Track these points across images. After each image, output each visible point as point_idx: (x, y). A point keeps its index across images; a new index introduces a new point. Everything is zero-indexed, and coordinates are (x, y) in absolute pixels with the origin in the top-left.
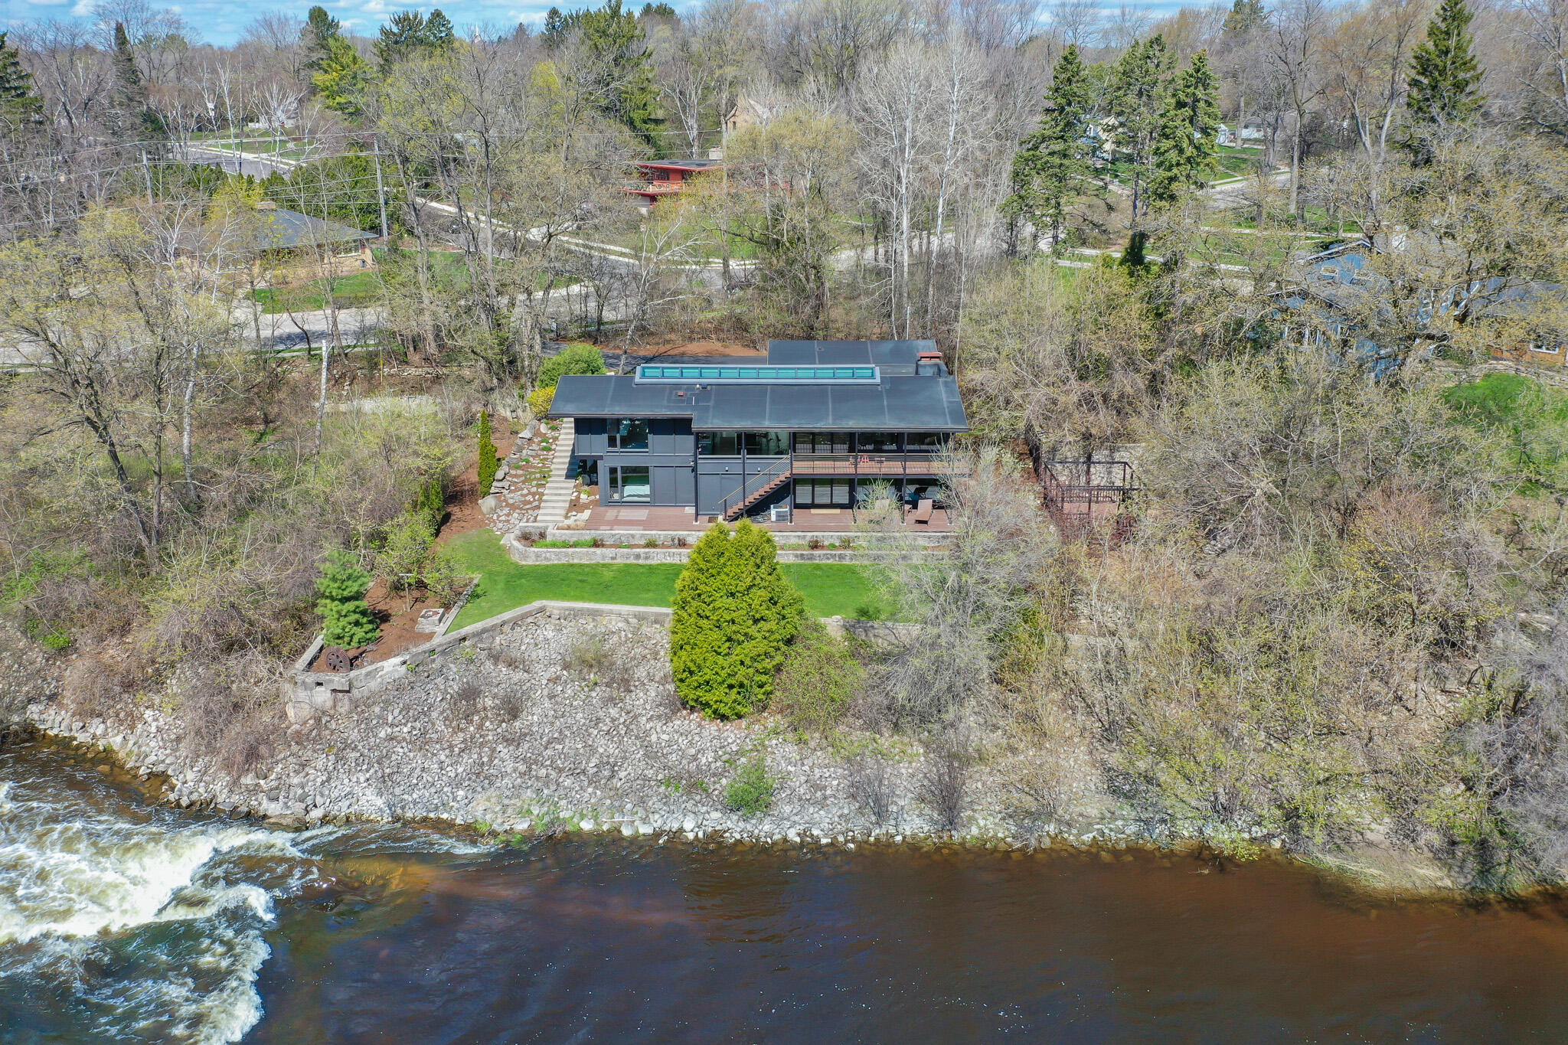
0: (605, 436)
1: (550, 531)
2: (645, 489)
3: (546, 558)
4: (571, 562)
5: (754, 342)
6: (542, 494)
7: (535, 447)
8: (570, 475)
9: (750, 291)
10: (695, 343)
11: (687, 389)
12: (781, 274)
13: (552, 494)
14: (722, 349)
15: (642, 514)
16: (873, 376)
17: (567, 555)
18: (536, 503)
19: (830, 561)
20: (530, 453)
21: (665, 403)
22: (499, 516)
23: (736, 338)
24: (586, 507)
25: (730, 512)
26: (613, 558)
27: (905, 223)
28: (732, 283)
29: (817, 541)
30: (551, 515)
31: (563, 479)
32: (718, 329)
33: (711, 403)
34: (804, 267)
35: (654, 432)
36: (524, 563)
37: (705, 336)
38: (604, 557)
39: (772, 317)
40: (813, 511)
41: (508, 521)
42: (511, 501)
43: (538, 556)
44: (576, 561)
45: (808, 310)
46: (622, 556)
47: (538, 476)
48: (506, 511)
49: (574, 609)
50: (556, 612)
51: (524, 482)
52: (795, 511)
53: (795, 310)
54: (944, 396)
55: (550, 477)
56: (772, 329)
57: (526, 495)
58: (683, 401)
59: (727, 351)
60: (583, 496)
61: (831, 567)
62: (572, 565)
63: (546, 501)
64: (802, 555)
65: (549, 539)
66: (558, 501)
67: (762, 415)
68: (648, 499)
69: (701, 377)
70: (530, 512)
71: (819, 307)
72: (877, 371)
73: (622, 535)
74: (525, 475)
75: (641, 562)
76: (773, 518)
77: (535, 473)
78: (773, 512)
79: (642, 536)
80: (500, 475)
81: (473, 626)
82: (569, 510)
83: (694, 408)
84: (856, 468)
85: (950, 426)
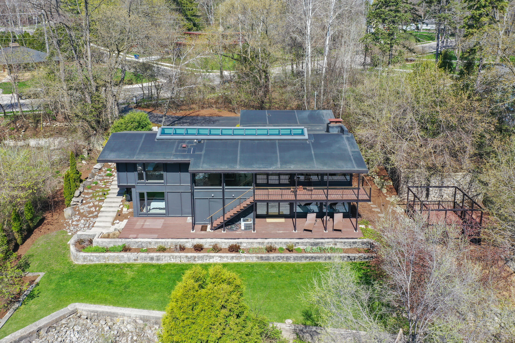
0: (136, 173)
1: (95, 240)
2: (162, 204)
3: (90, 260)
4: (107, 262)
5: (234, 109)
6: (101, 207)
7: (102, 174)
8: (119, 194)
9: (232, 84)
10: (205, 110)
11: (189, 143)
12: (247, 75)
13: (107, 207)
14: (218, 113)
15: (158, 223)
16: (302, 134)
17: (104, 258)
18: (96, 213)
19: (281, 261)
20: (99, 178)
21: (174, 152)
22: (73, 221)
23: (226, 107)
24: (125, 217)
25: (215, 225)
26: (135, 260)
27: (309, 50)
28: (224, 81)
29: (271, 247)
30: (104, 222)
31: (115, 195)
32: (216, 102)
33: (203, 152)
34: (259, 71)
35: (166, 170)
36: (76, 263)
37: (210, 106)
38: (129, 259)
39: (243, 96)
40: (269, 220)
41: (77, 225)
42: (82, 211)
43: (85, 258)
44: (111, 262)
45: (261, 93)
46: (142, 258)
47: (101, 193)
48: (78, 217)
49: (97, 312)
50: (84, 313)
51: (91, 198)
52: (257, 220)
53: (254, 93)
54: (348, 148)
55: (108, 194)
56: (243, 103)
57: (91, 207)
58: (184, 151)
59: (220, 114)
60: (125, 209)
61: (281, 266)
62: (107, 266)
63: (103, 212)
64: (262, 257)
65: (94, 244)
66: (110, 212)
67: (234, 161)
68: (164, 212)
69: (199, 134)
70: (92, 219)
71: (266, 92)
72: (306, 131)
73: (143, 242)
74: (93, 193)
75: (154, 262)
76: (243, 228)
77: (99, 192)
78: (243, 224)
79: (156, 243)
80: (77, 193)
81: (13, 334)
82: (115, 219)
83: (191, 156)
84: (296, 196)
85: (356, 169)
